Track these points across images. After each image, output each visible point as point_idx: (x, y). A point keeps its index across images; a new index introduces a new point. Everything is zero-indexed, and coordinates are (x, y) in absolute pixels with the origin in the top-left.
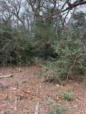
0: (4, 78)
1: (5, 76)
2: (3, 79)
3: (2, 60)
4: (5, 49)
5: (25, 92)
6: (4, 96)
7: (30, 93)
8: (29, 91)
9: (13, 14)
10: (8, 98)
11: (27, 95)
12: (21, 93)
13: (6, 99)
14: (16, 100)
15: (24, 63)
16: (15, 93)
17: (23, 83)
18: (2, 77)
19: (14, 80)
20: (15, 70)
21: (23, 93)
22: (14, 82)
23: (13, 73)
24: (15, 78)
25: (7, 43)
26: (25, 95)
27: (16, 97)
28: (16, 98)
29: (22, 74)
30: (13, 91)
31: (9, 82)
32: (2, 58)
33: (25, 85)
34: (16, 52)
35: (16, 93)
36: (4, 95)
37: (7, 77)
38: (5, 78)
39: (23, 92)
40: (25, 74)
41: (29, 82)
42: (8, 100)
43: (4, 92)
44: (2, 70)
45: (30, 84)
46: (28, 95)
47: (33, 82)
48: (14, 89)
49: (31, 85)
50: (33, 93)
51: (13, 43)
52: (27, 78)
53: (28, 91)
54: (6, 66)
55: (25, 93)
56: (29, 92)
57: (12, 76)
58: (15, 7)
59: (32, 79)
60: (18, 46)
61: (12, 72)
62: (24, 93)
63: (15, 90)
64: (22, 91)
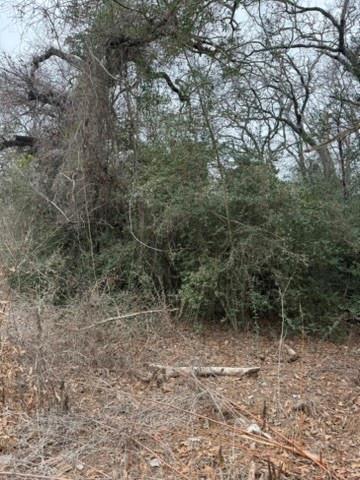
0: (224, 375)
1: (227, 370)
2: (219, 379)
3: (226, 303)
4: (237, 263)
5: (297, 455)
6: (211, 447)
7: (316, 465)
8: (317, 453)
9: (280, 123)
10: (222, 460)
11: (304, 469)
12: (278, 453)
13: (215, 463)
14: (253, 476)
15: (312, 325)
16: (253, 446)
17: (295, 410)
18: (217, 369)
19: (259, 391)
20: (273, 352)
21: (285, 454)
22: (259, 399)
23: (263, 359)
24: (264, 384)
25: (242, 239)
26: (296, 467)
27: (253, 464)
28: (253, 470)
29: (300, 370)
30: (247, 434)
31: (239, 394)
32: (226, 297)
33: (305, 422)
34: (278, 275)
35: (256, 447)
36: (210, 444)
37: (236, 375)
38: (229, 375)
39: (287, 450)
40: (311, 374)
41: (326, 414)
42: (220, 469)
43: (215, 431)
44: (226, 342)
45: (329, 423)
46: (307, 470)
47: (345, 420)
48: (250, 429)
49: (332, 430)
50: (334, 467)
51: (266, 239)
52: (317, 395)
53: (308, 454)
54: (242, 329)
55: (298, 460)
56: (315, 457)
57: (253, 374)
58: (289, 97)
59: (341, 404)
60: (284, 251)
61: (262, 356)
62: (292, 457)
63: (254, 432)
64: (281, 444)
